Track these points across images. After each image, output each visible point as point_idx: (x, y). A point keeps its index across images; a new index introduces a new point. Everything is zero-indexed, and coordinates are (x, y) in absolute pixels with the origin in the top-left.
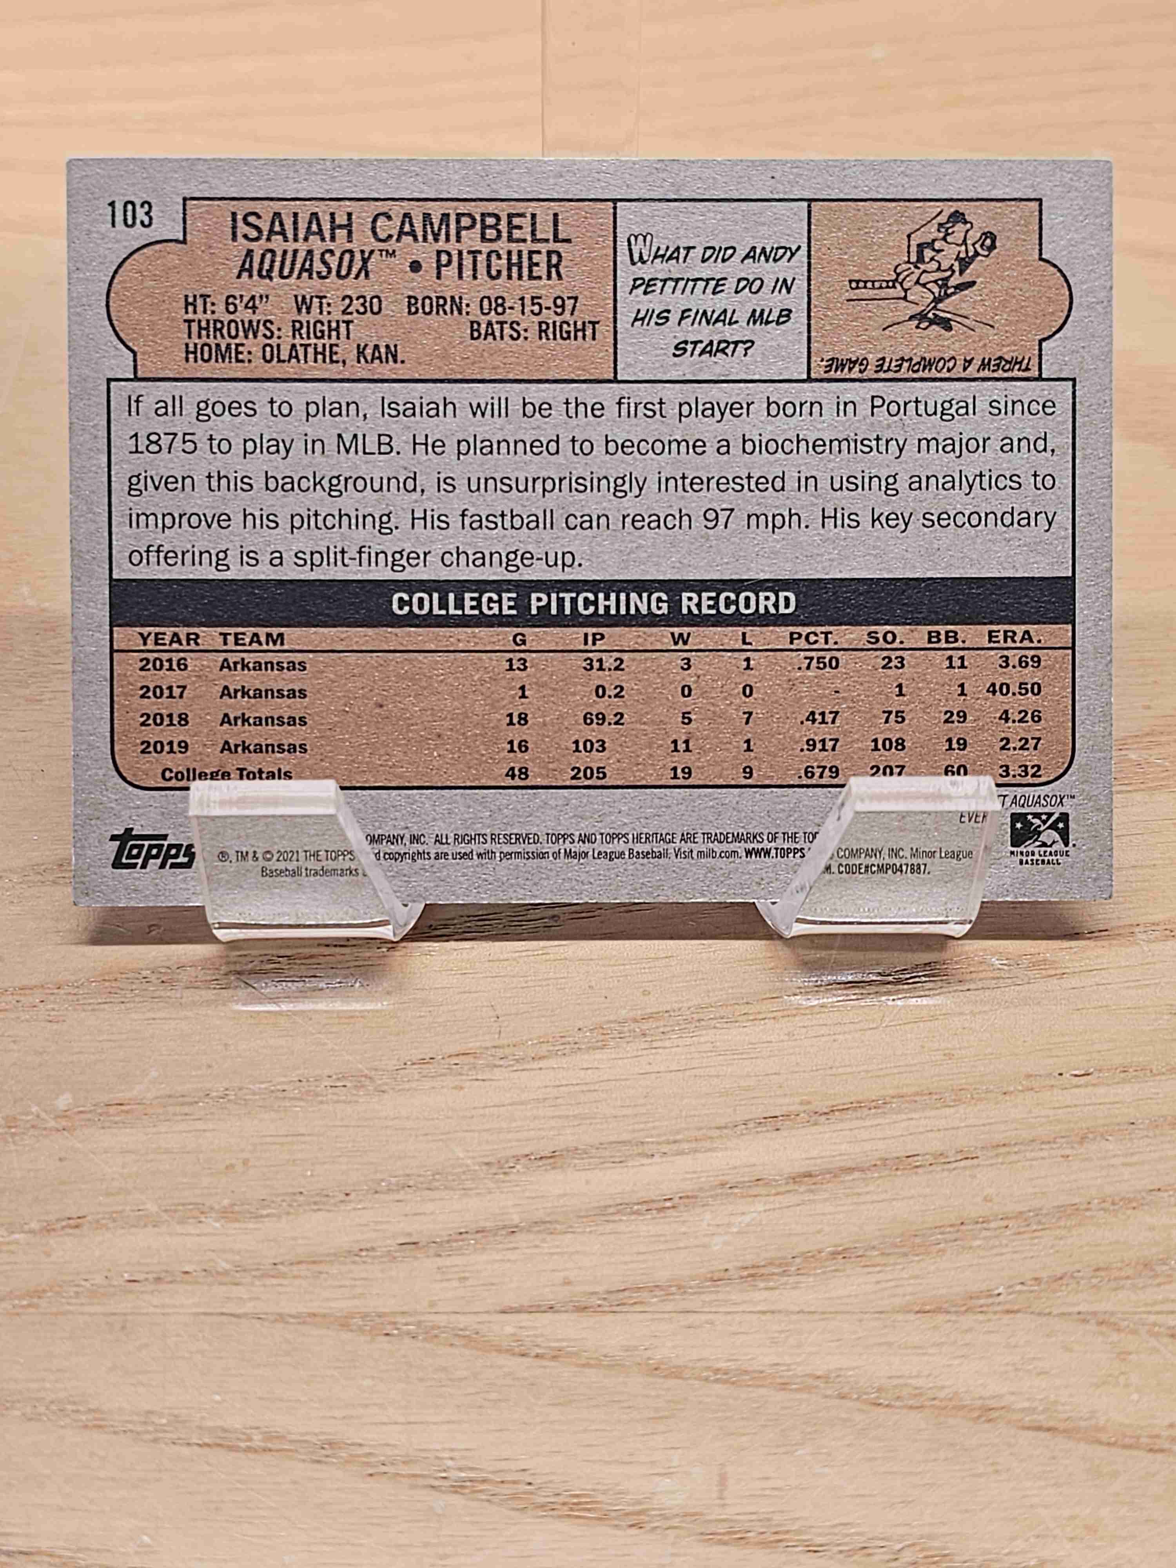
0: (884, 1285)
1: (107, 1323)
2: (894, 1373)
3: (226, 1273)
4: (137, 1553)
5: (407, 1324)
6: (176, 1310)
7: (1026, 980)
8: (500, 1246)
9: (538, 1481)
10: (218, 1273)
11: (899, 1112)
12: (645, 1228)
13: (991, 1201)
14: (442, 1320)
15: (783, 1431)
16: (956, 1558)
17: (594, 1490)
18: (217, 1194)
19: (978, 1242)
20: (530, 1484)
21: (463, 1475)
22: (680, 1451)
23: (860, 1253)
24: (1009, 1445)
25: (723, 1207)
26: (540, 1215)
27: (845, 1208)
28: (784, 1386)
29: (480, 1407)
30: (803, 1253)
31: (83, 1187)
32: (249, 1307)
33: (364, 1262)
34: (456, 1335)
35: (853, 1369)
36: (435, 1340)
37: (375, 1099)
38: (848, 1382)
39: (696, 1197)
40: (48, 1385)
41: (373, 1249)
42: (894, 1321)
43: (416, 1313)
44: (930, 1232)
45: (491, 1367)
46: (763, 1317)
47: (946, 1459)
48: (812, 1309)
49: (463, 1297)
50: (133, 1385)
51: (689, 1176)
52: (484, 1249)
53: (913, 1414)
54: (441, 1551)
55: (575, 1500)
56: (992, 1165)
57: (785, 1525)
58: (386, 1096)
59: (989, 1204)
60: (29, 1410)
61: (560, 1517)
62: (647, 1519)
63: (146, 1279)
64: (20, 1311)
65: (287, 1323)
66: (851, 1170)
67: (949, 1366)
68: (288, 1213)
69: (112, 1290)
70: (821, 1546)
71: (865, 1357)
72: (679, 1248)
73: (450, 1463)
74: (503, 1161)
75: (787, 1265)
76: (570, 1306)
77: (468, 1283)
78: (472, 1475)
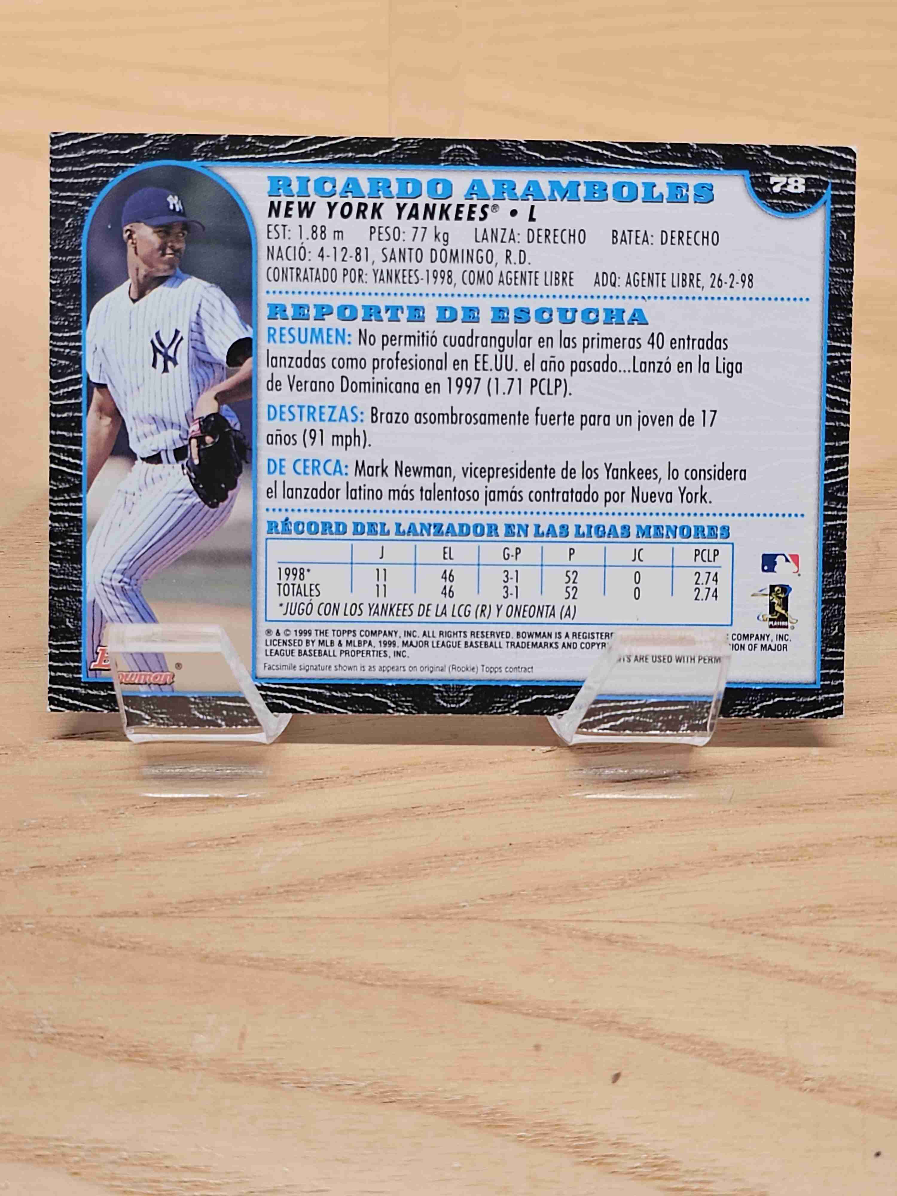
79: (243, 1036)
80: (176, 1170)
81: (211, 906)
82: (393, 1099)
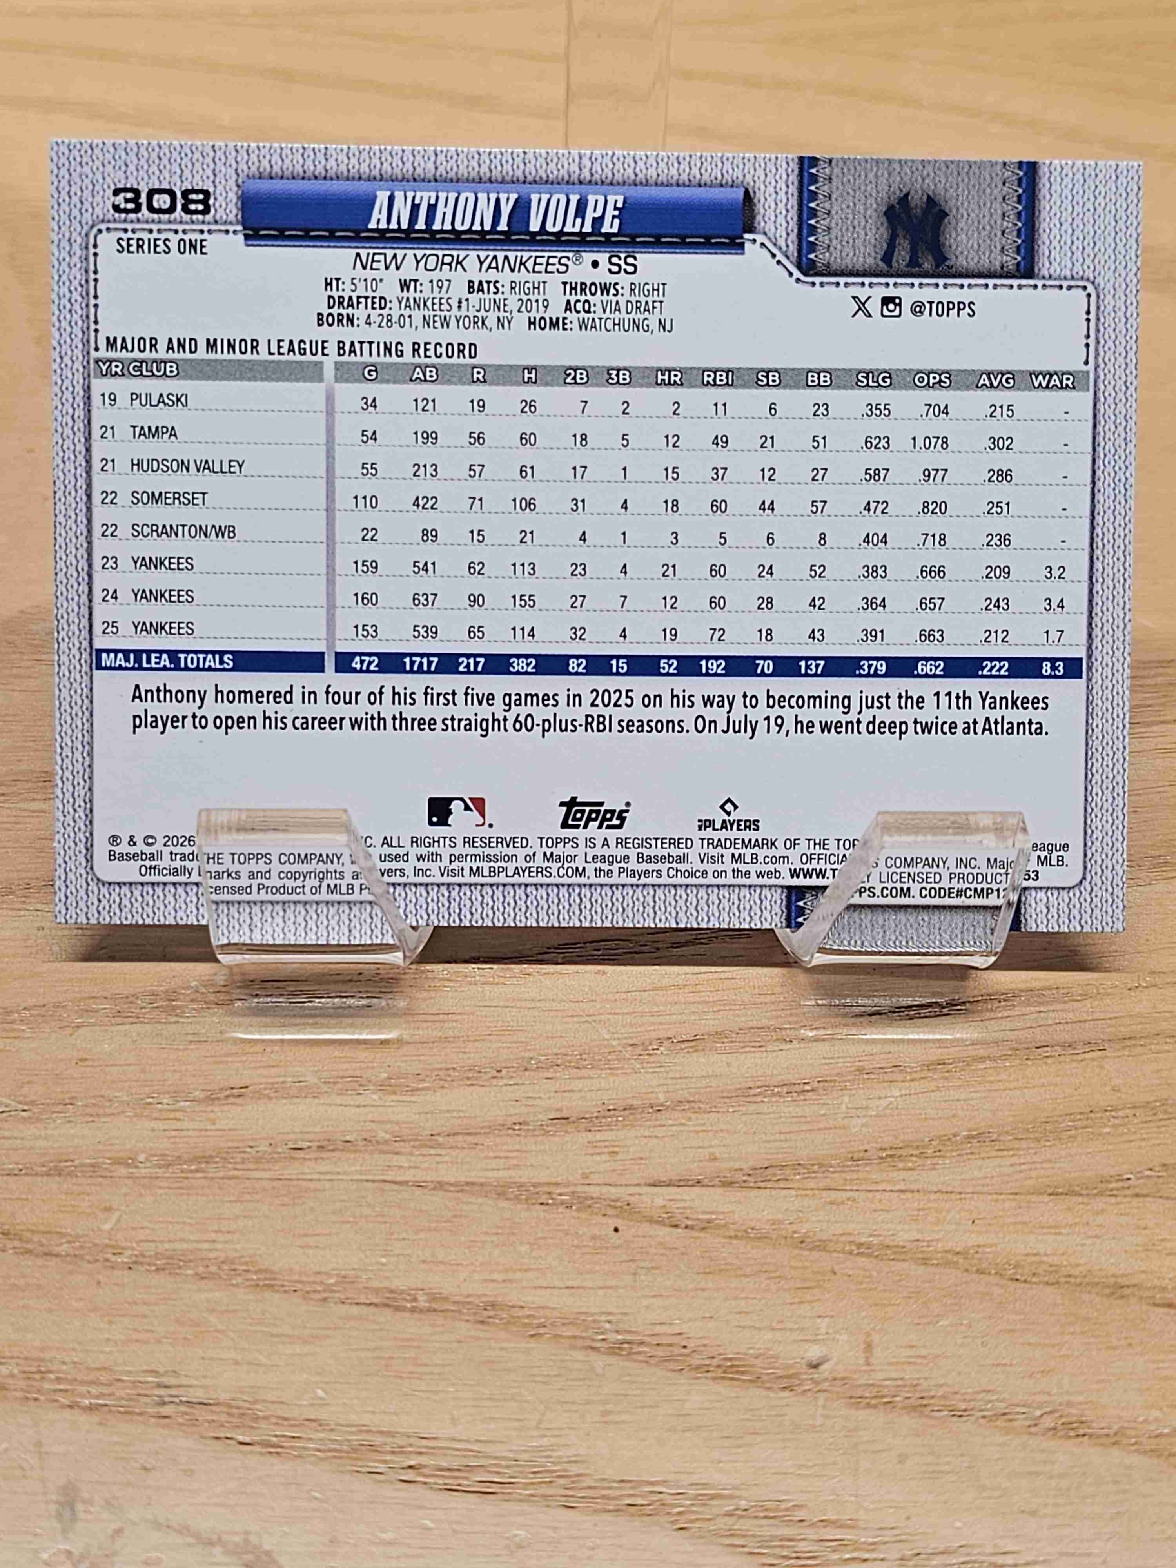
0: (1018, 1168)
1: (274, 1188)
2: (1030, 1251)
3: (386, 1142)
4: (312, 1405)
5: (560, 1195)
6: (340, 1177)
7: (1148, 881)
8: (648, 1123)
9: (692, 1344)
10: (378, 1142)
11: (1029, 1005)
12: (786, 1110)
13: (1119, 1091)
14: (594, 1191)
15: (924, 1303)
16: (1094, 1425)
17: (746, 1354)
18: (373, 1068)
19: (1107, 1130)
20: (685, 1347)
21: (620, 1337)
22: (827, 1320)
23: (994, 1137)
24: (1143, 1320)
25: (861, 1091)
26: (685, 1095)
27: (979, 1095)
28: (925, 1261)
29: (635, 1274)
30: (939, 1137)
31: (244, 1058)
32: (409, 1176)
33: (518, 1135)
34: (610, 1206)
35: (991, 1246)
36: (589, 1210)
37: (523, 981)
38: (987, 1259)
39: (835, 1081)
40: (219, 1246)
41: (525, 1123)
42: (1029, 1202)
43: (567, 1185)
44: (1060, 1119)
45: (644, 1237)
46: (902, 1196)
47: (1082, 1333)
48: (949, 1189)
49: (614, 1170)
50: (301, 1247)
51: (827, 1061)
52: (633, 1126)
53: (1049, 1289)
54: (602, 1408)
55: (729, 1364)
56: (1119, 1057)
57: (930, 1391)
58: (531, 978)
59: (1118, 1094)
60: (201, 1269)
61: (714, 1379)
62: (797, 1382)
63: (309, 1147)
64: (190, 1175)
65: (446, 1191)
66: (982, 1059)
67: (1083, 1245)
68: (443, 1087)
69: (276, 1156)
70: (965, 1410)
71: (1001, 1235)
72: (819, 1129)
73: (608, 1326)
74: (647, 1043)
75: (924, 1147)
76: (716, 1181)
77: (618, 1157)
78: (629, 1337)
79: (869, 1347)
80: (812, 1525)
81: (795, 1175)
82: (1081, 1432)
